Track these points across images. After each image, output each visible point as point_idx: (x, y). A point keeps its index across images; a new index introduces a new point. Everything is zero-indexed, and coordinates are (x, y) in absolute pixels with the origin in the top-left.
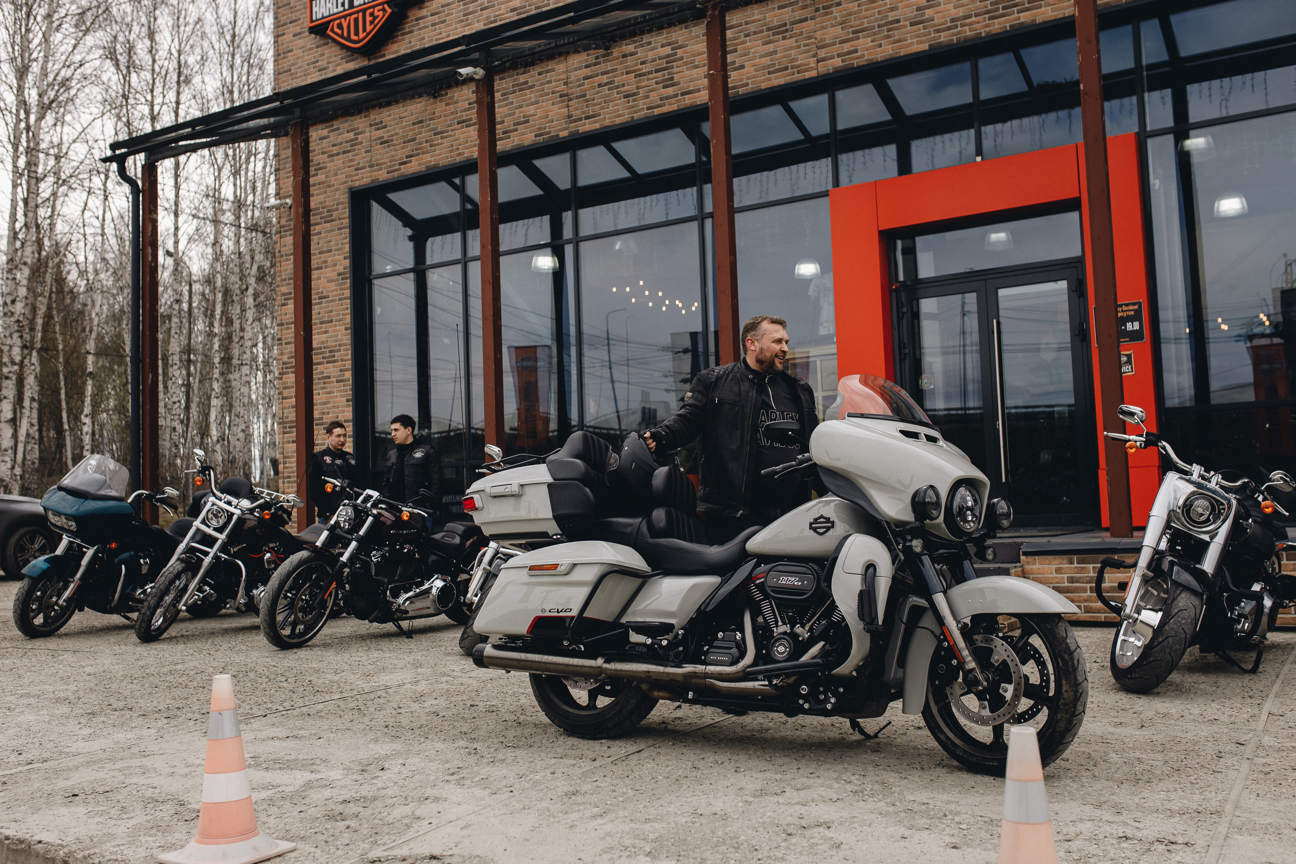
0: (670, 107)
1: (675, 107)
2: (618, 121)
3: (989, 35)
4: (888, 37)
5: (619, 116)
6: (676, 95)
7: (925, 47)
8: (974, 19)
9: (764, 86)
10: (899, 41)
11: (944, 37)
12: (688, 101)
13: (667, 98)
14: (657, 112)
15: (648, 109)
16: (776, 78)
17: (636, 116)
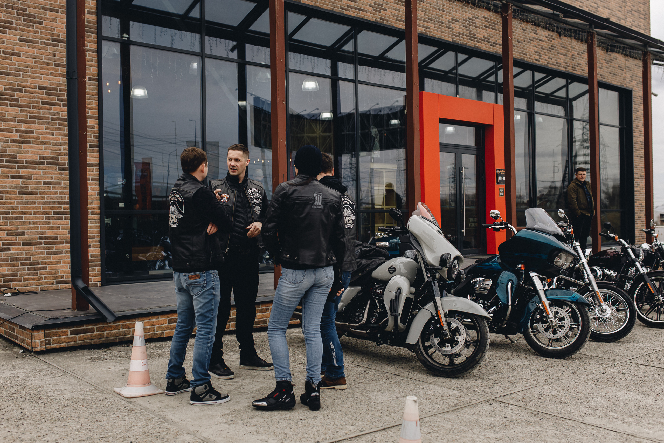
0: (352, 13)
1: (354, 15)
2: (325, 7)
3: (468, 46)
4: (440, 28)
5: (325, 4)
6: (355, 8)
7: (450, 40)
8: (464, 36)
9: (395, 25)
10: (443, 32)
11: (456, 39)
12: (361, 15)
13: (351, 7)
14: (346, 12)
15: (341, 8)
16: (400, 24)
17: (335, 9)
